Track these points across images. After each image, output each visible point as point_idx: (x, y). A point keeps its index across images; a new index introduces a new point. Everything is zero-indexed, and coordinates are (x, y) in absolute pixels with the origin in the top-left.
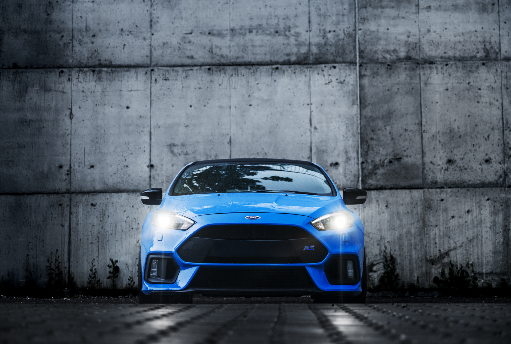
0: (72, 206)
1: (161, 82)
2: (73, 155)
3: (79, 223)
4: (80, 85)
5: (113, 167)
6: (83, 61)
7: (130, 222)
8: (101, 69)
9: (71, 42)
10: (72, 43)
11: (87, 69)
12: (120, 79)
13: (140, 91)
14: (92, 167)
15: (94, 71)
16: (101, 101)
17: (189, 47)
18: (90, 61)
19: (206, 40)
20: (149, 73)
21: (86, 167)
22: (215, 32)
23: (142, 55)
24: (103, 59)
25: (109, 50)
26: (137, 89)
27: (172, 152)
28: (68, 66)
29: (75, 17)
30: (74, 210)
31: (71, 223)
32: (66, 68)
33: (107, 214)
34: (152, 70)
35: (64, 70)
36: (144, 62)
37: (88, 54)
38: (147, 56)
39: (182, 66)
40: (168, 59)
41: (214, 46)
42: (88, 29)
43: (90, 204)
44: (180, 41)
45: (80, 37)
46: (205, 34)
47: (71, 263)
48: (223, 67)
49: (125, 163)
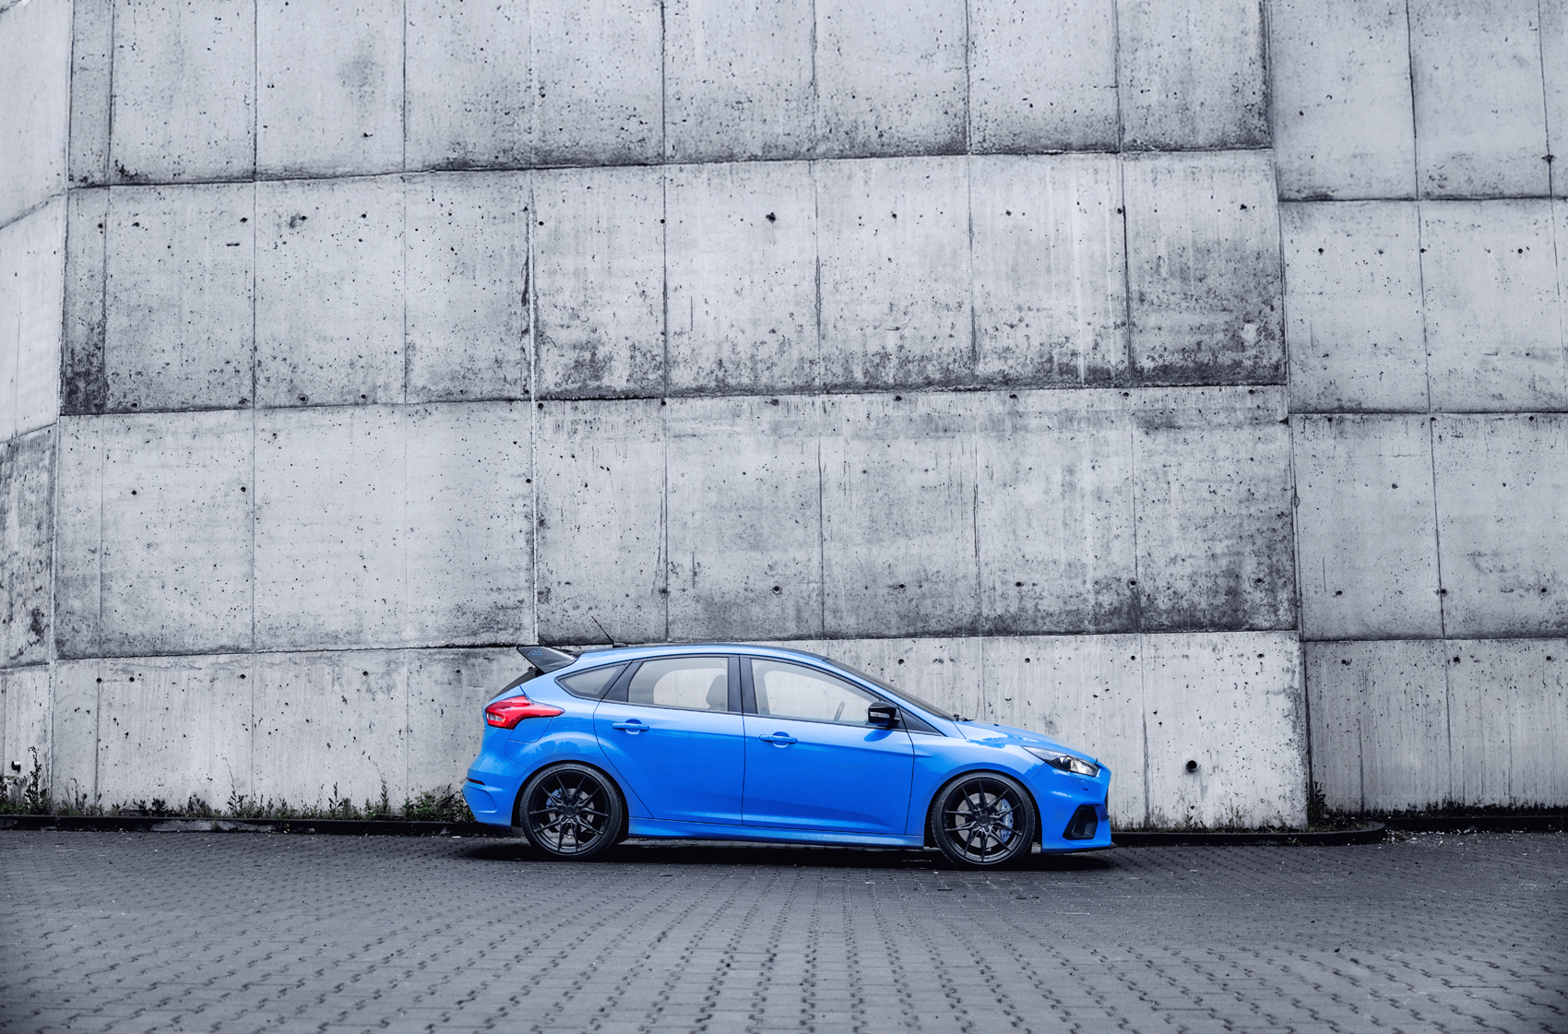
0: (1308, 664)
1: (1448, 440)
2: (1304, 571)
3: (1323, 695)
4: (1307, 444)
5: (1375, 594)
6: (1310, 402)
7: (1413, 693)
8: (1342, 415)
10: (1289, 368)
11: (1319, 415)
12: (1377, 435)
13: (1414, 456)
14: (1340, 593)
15: (1330, 420)
16: (1347, 475)
17: (1493, 377)
18: (1322, 401)
19: (1522, 366)
20: (1427, 423)
21: (1328, 593)
22: (1537, 352)
23: (1414, 391)
24: (1345, 398)
25: (1353, 381)
26: (1408, 453)
27: (1477, 566)
29: (1290, 321)
30: (1311, 671)
33: (1370, 679)
34: (1433, 419)
36: (1418, 404)
37: (1319, 388)
38: (1422, 394)
39: (1484, 412)
40: (1458, 401)
41: (1537, 378)
42: (1315, 343)
43: (1340, 660)
44: (1477, 368)
45: (1303, 357)
46: (1520, 356)
48: (1556, 415)
49: (1398, 587)
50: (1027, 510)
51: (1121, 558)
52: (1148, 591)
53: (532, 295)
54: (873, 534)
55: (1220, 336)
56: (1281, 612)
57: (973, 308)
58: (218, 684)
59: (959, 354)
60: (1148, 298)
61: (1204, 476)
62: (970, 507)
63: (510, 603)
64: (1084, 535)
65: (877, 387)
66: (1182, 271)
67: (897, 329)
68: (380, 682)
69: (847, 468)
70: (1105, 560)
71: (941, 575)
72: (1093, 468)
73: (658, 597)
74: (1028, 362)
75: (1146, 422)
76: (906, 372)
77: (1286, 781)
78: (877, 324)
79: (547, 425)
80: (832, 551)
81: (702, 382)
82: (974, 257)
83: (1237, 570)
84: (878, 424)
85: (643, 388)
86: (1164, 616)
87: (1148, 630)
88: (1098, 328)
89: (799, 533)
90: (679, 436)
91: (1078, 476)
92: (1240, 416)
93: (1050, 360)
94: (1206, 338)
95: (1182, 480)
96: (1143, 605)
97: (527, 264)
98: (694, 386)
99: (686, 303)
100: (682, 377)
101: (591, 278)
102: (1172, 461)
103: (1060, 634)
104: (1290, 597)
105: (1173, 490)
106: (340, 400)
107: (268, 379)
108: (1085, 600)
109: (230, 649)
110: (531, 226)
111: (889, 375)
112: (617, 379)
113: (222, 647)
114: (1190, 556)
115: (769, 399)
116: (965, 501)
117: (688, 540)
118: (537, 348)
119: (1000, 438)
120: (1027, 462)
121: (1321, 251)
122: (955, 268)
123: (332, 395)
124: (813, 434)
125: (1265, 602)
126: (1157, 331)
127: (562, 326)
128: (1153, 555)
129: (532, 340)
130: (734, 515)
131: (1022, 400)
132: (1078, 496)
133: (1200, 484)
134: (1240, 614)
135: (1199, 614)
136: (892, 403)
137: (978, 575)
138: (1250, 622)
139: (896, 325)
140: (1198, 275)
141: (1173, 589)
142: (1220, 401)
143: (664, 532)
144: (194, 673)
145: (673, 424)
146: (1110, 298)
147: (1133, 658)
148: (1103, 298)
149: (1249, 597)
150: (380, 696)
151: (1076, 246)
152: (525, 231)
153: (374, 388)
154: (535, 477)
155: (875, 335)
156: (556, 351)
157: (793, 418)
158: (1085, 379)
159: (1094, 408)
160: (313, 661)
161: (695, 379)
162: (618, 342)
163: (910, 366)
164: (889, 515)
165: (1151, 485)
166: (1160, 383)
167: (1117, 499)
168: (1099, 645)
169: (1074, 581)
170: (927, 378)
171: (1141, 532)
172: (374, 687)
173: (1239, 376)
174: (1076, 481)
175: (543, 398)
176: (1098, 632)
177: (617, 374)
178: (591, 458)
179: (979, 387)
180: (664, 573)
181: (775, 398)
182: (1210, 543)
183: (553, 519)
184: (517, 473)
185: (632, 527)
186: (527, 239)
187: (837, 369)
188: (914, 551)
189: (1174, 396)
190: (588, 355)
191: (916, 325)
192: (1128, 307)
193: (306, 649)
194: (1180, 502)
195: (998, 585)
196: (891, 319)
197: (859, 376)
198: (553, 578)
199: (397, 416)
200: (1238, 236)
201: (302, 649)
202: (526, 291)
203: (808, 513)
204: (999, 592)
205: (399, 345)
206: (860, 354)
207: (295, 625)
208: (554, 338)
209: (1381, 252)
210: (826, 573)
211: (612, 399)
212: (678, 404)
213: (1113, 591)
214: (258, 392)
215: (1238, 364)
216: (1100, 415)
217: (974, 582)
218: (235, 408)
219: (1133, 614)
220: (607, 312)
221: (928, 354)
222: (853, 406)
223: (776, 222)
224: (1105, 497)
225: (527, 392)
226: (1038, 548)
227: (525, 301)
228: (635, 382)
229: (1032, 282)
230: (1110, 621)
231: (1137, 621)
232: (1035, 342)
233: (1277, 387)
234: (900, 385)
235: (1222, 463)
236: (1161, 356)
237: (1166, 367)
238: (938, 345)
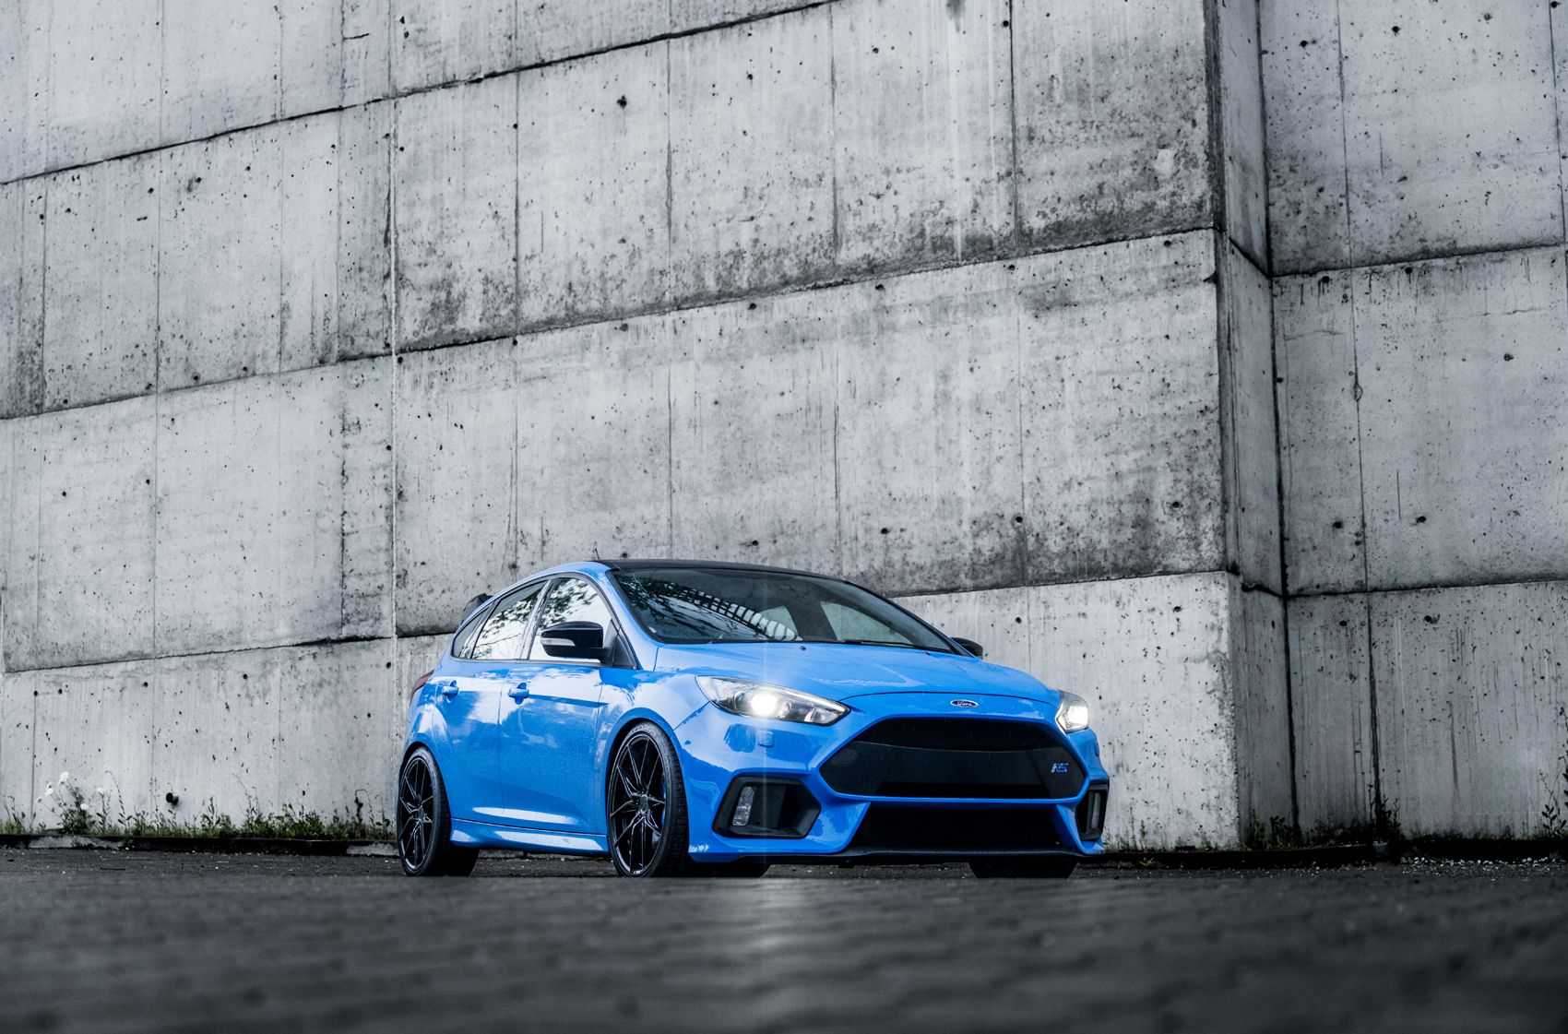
0: (1374, 624)
2: (1369, 491)
3: (1396, 668)
4: (1374, 308)
5: (1476, 517)
6: (1380, 248)
7: (1535, 661)
8: (1427, 262)
9: (1343, 201)
10: (1348, 204)
11: (1392, 266)
12: (1482, 286)
13: (1540, 310)
14: (1422, 519)
15: (1409, 271)
16: (1435, 347)
18: (1396, 246)
20: (1561, 259)
21: (1404, 521)
23: (1538, 216)
24: (1431, 236)
25: (1445, 211)
26: (1529, 306)
28: (1339, 265)
29: (1350, 137)
30: (1379, 634)
31: (1375, 667)
32: (1335, 269)
33: (1468, 642)
35: (1330, 274)
36: (1546, 234)
37: (1392, 227)
38: (1553, 217)
42: (1385, 164)
43: (1422, 617)
45: (1367, 186)
47: (1381, 775)
49: (1511, 505)
50: (894, 434)
51: (1004, 485)
52: (1037, 529)
53: (393, 233)
54: (725, 482)
55: (1127, 172)
56: (1204, 547)
57: (834, 179)
58: (126, 693)
59: (819, 241)
60: (1038, 134)
61: (1107, 368)
62: (830, 435)
63: (370, 590)
64: (960, 460)
65: (731, 295)
66: (1080, 90)
67: (752, 218)
68: (257, 685)
69: (698, 400)
70: (985, 491)
71: (797, 525)
72: (972, 370)
73: (508, 572)
74: (897, 240)
75: (1036, 301)
76: (761, 272)
77: (1211, 784)
78: (730, 216)
79: (406, 382)
80: (682, 505)
81: (552, 312)
82: (837, 112)
83: (1148, 492)
84: (731, 341)
85: (495, 327)
86: (1056, 562)
87: (1037, 582)
88: (978, 183)
89: (647, 485)
90: (530, 380)
91: (953, 382)
92: (1153, 278)
93: (922, 234)
94: (1109, 177)
95: (1079, 375)
96: (1030, 548)
97: (388, 198)
98: (544, 318)
99: (537, 219)
100: (533, 309)
101: (447, 204)
102: (1066, 350)
103: (932, 593)
104: (1216, 525)
105: (1068, 389)
106: (225, 376)
107: (168, 360)
108: (961, 546)
109: (135, 655)
110: (392, 154)
111: (743, 279)
112: (470, 321)
113: (130, 653)
114: (1089, 478)
115: (618, 324)
116: (824, 428)
117: (537, 502)
118: (397, 293)
119: (864, 344)
120: (895, 370)
121: (1396, 29)
122: (815, 131)
123: (219, 371)
124: (663, 361)
125: (1183, 533)
126: (1049, 177)
127: (420, 265)
128: (1043, 480)
129: (393, 285)
130: (582, 469)
131: (889, 290)
132: (953, 409)
133: (1102, 378)
134: (1151, 553)
135: (1099, 557)
136: (746, 312)
137: (838, 523)
138: (1164, 562)
139: (750, 215)
140: (1100, 93)
141: (1066, 525)
142: (1127, 261)
143: (514, 495)
144: (108, 682)
145: (524, 366)
146: (992, 141)
147: (1018, 620)
148: (983, 143)
149: (1162, 528)
150: (257, 701)
151: (953, 78)
152: (387, 161)
153: (254, 358)
154: (395, 443)
155: (728, 229)
156: (414, 295)
157: (642, 344)
158: (963, 254)
159: (974, 291)
160: (201, 665)
161: (545, 310)
162: (472, 275)
163: (765, 264)
164: (742, 454)
165: (1040, 385)
166: (1052, 247)
167: (1000, 409)
168: (977, 604)
169: (948, 522)
170: (784, 276)
171: (1029, 450)
172: (252, 692)
173: (1152, 224)
174: (950, 389)
175: (402, 351)
176: (976, 588)
177: (470, 313)
178: (445, 415)
179: (840, 280)
180: (514, 544)
181: (624, 322)
182: (1113, 458)
183: (410, 490)
184: (378, 440)
185: (484, 492)
186: (389, 168)
187: (688, 278)
188: (768, 497)
189: (1070, 262)
190: (443, 295)
191: (773, 211)
192: (1014, 149)
193: (197, 652)
194: (1077, 405)
195: (861, 534)
196: (745, 207)
197: (711, 285)
198: (410, 558)
199: (273, 388)
200: (1150, 30)
201: (193, 652)
202: (388, 230)
203: (657, 460)
204: (862, 543)
205: (275, 307)
206: (712, 257)
207: (187, 626)
208: (412, 279)
209: (1488, 17)
210: (675, 533)
211: (465, 344)
212: (528, 342)
213: (994, 532)
214: (161, 375)
215: (1150, 207)
216: (980, 299)
217: (833, 531)
218: (142, 395)
219: (1019, 562)
220: (462, 241)
221: (784, 245)
222: (704, 321)
223: (627, 106)
224: (984, 408)
225: (388, 345)
226: (907, 482)
227: (387, 241)
228: (488, 321)
229: (902, 134)
230: (991, 572)
231: (1024, 571)
232: (904, 213)
233: (1200, 232)
234: (755, 289)
235: (1129, 347)
236: (1054, 210)
237: (1059, 224)
238: (796, 233)
